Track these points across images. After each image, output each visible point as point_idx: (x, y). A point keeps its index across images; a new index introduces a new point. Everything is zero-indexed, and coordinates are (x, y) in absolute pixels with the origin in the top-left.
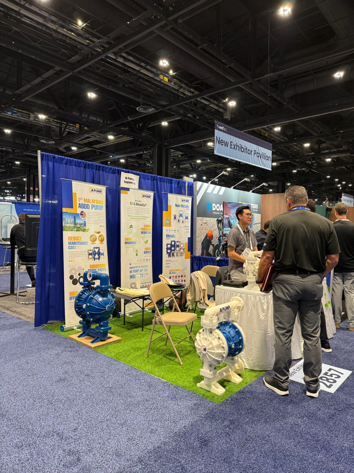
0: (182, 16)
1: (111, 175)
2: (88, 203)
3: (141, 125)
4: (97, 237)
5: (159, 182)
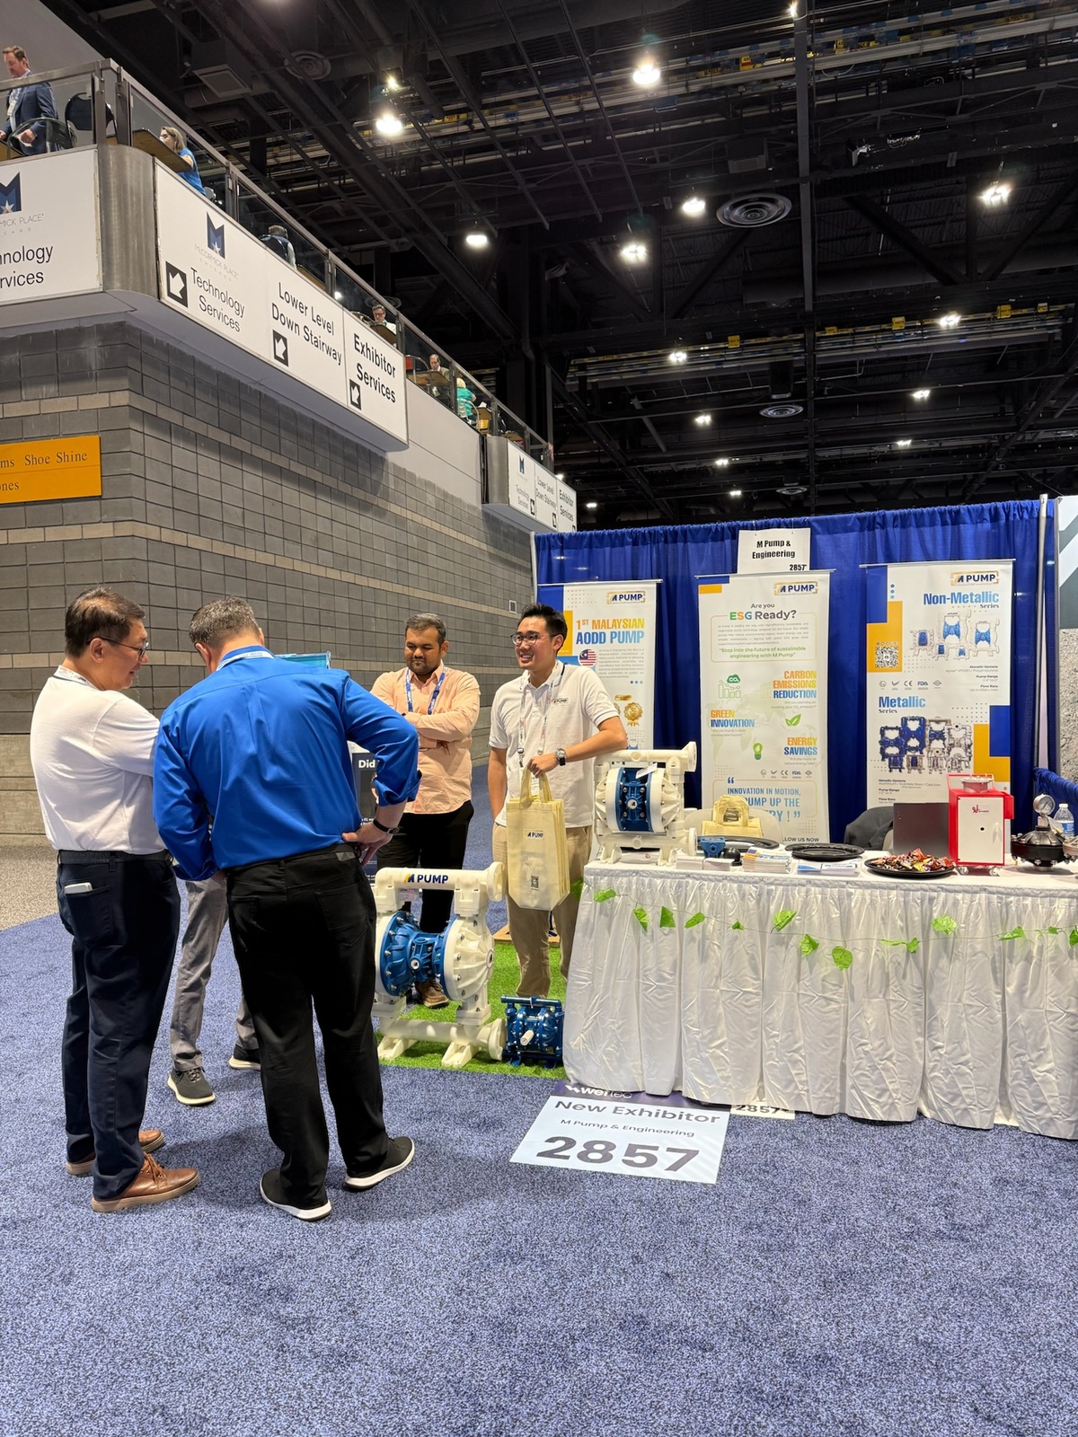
5: (894, 531)
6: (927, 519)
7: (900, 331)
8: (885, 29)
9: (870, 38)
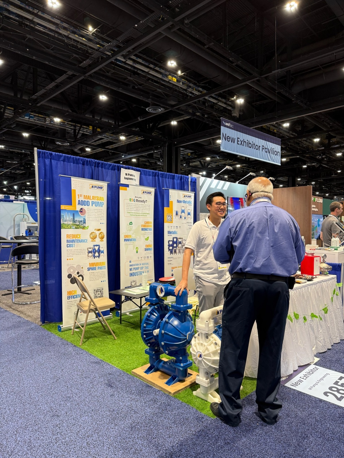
0: (188, 17)
1: (110, 172)
2: (88, 200)
3: (151, 125)
4: (98, 235)
5: (160, 178)
6: (167, 176)
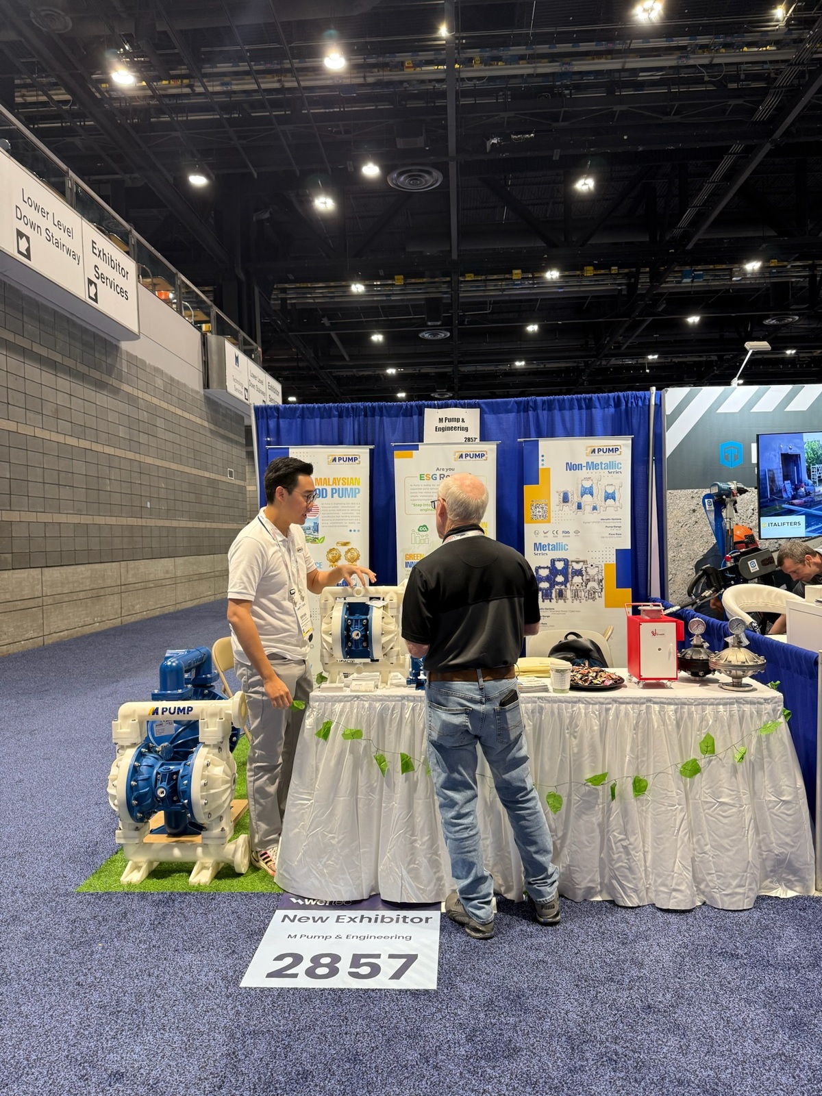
1: (401, 421)
2: (325, 487)
4: (343, 554)
5: (542, 413)
6: (567, 405)
7: (518, 280)
8: (510, 53)
9: (498, 59)
